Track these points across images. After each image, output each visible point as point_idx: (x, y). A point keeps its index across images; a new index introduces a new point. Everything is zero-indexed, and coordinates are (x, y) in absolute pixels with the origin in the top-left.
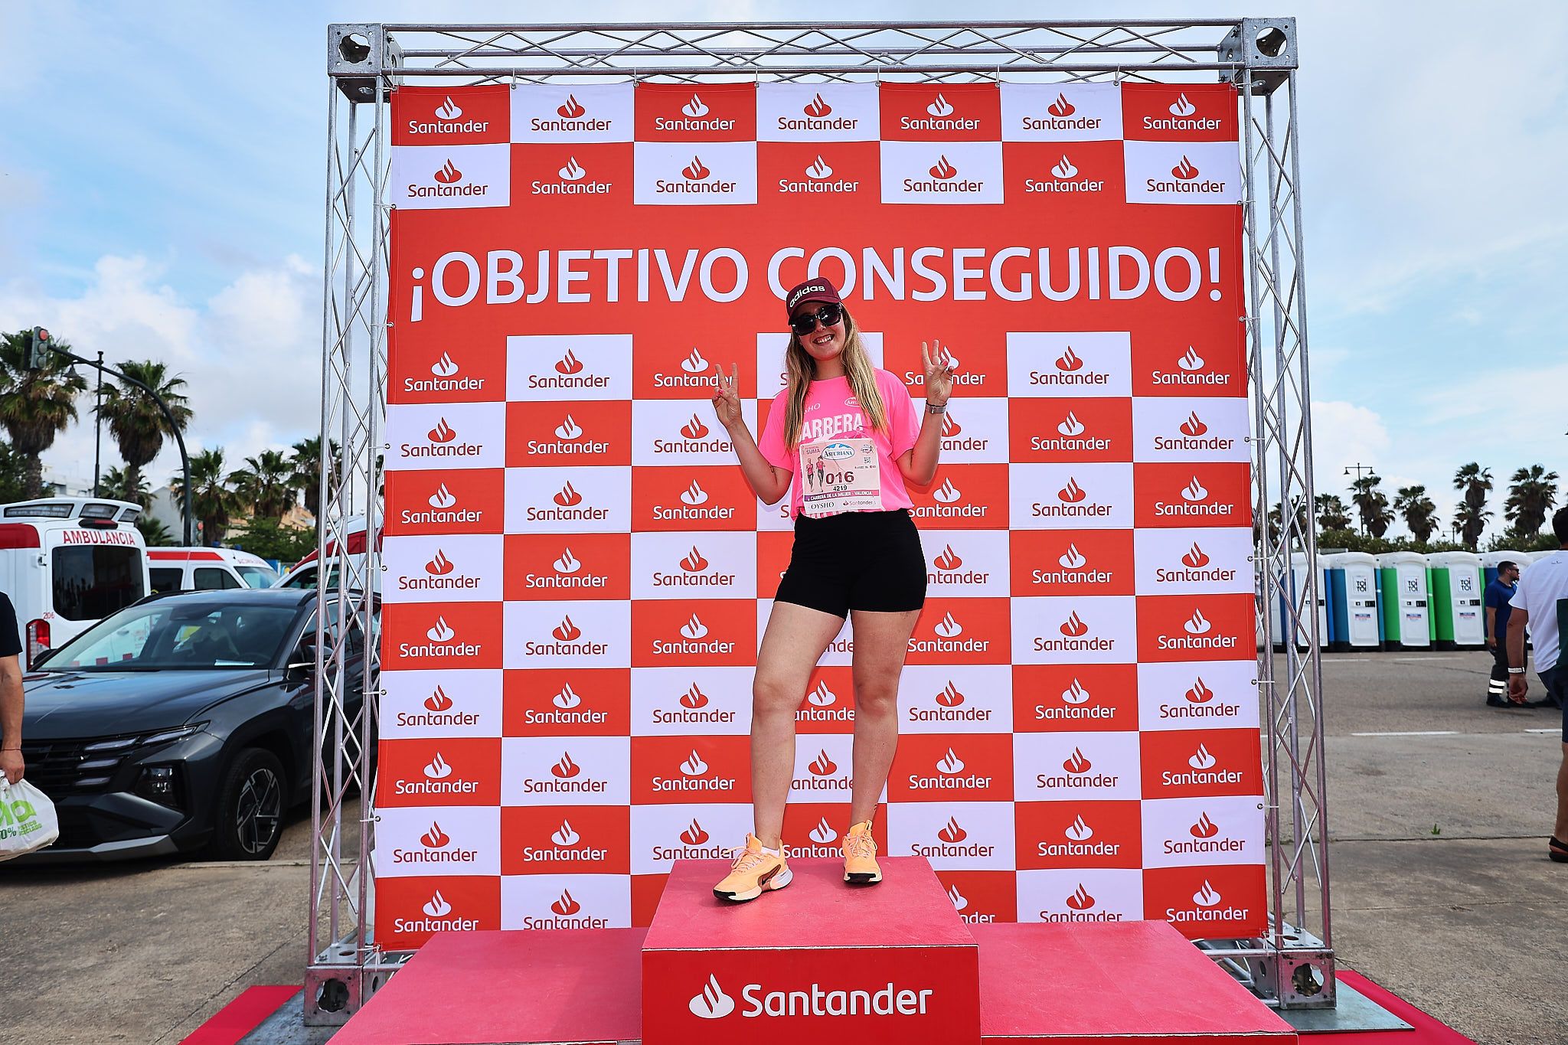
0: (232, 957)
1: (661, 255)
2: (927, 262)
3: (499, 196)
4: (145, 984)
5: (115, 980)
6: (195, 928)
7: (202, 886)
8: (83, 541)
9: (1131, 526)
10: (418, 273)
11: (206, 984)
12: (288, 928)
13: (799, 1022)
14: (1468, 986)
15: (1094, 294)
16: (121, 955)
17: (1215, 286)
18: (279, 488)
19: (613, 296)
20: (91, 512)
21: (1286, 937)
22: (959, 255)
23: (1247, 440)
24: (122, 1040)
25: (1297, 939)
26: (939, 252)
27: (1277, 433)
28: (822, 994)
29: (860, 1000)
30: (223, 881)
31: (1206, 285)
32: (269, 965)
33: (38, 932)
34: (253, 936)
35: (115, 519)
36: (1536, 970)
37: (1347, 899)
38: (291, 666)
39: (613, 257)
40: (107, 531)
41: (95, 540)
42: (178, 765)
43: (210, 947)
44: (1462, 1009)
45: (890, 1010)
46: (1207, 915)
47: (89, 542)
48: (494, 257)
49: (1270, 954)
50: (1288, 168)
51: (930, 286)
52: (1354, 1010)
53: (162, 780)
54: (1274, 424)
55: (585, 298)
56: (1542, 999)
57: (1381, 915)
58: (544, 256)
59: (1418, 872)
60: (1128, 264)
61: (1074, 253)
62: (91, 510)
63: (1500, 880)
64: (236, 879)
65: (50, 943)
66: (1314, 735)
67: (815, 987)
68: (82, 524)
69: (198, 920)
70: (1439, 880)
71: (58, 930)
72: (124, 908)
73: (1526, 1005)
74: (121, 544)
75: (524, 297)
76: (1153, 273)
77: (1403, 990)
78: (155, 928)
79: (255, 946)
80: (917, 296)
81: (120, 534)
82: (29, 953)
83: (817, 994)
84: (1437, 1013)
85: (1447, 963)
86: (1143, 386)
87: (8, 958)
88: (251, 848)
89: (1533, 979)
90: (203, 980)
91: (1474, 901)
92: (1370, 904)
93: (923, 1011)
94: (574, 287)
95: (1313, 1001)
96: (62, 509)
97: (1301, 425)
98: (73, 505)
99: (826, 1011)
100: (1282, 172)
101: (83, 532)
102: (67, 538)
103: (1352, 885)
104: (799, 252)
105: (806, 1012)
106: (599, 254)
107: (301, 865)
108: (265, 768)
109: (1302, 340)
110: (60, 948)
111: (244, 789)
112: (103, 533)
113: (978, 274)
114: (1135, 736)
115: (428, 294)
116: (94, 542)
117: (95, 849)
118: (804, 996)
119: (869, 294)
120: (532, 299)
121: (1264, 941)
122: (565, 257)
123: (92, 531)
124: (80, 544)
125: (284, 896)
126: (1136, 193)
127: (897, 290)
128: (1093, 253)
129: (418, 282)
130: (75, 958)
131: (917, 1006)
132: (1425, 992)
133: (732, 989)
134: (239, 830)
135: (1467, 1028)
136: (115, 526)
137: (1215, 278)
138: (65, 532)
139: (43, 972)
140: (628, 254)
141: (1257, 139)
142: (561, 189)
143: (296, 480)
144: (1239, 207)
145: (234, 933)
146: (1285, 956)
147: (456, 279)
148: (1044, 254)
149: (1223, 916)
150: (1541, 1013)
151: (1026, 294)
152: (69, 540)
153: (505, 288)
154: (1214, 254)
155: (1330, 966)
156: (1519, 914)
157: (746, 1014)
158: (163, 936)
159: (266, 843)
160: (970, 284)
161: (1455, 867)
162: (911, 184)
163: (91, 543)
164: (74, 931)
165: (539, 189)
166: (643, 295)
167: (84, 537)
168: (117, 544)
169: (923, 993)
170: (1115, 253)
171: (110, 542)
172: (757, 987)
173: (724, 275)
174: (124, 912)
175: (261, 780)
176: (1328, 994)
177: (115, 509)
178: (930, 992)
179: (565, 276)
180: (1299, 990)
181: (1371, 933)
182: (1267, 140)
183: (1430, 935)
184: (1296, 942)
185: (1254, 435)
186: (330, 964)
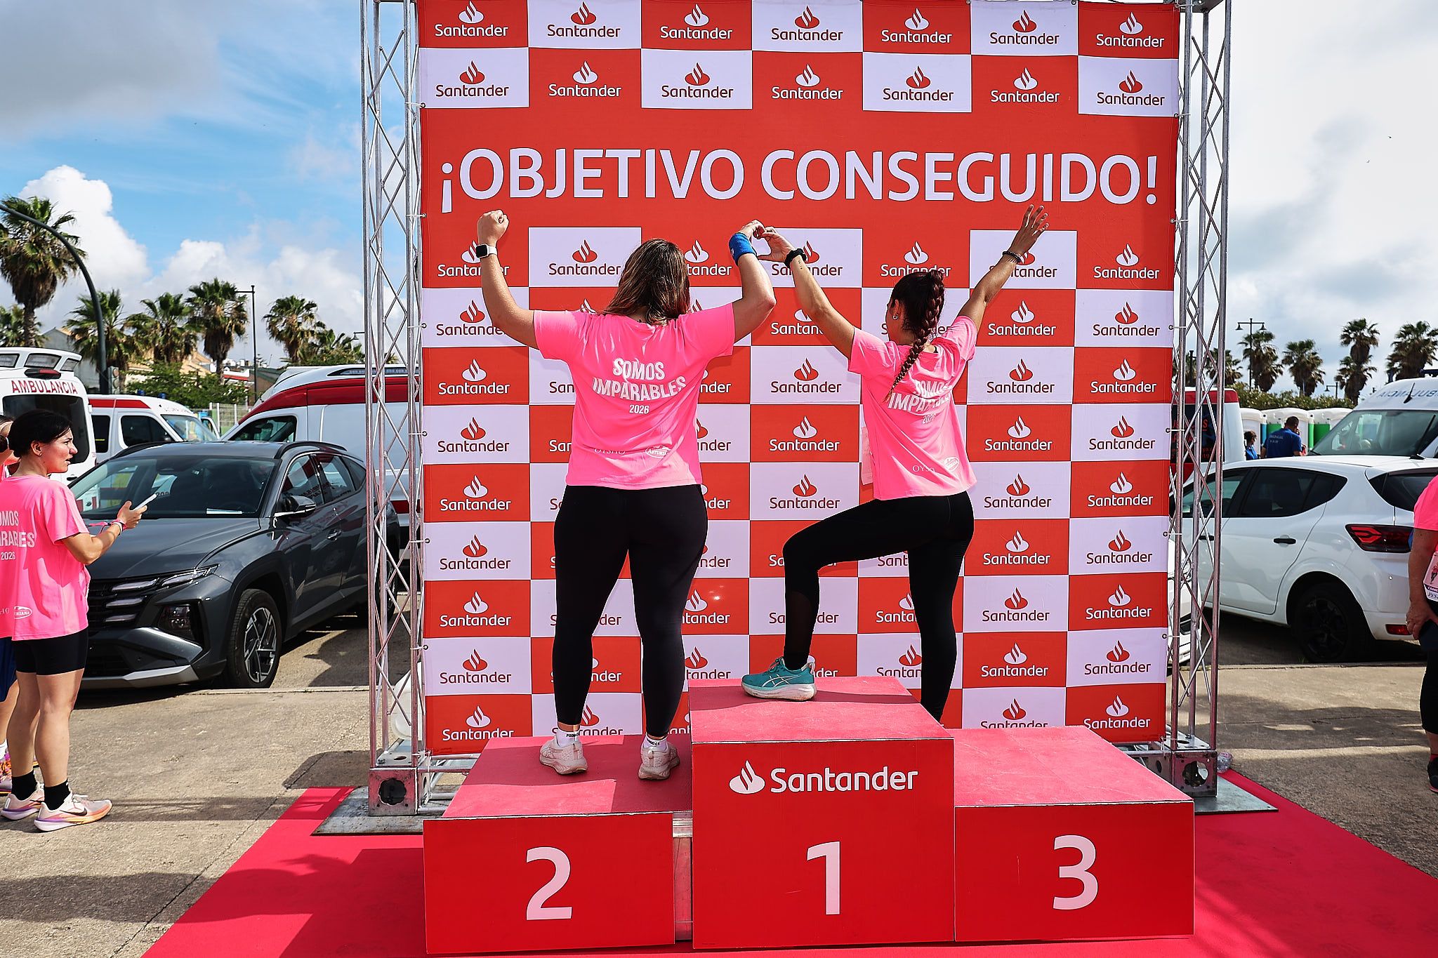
0: (282, 765)
1: (666, 155)
2: (903, 165)
3: (519, 97)
4: (216, 787)
5: (188, 782)
6: (238, 743)
7: (228, 709)
8: (30, 391)
9: (1069, 401)
10: (447, 168)
11: (269, 786)
12: (321, 742)
13: (814, 797)
14: (1322, 780)
15: (1048, 196)
16: (183, 765)
17: (1151, 191)
18: (180, 333)
19: (623, 192)
20: (35, 362)
21: (1181, 742)
22: (931, 158)
23: (1172, 328)
24: (218, 827)
25: (1188, 743)
26: (913, 156)
27: (1196, 320)
28: (833, 775)
29: (862, 780)
30: (244, 705)
31: (1144, 191)
32: (317, 772)
33: (99, 747)
34: (294, 749)
35: (57, 369)
36: (1377, 767)
37: (1227, 716)
38: (277, 515)
39: (623, 156)
40: (52, 380)
41: (41, 389)
42: (194, 603)
43: (259, 758)
44: (1316, 796)
45: (885, 787)
46: (1117, 724)
47: (35, 391)
48: (515, 154)
49: (1166, 754)
50: (1220, 83)
51: (904, 187)
52: (1230, 797)
53: (182, 616)
54: (1193, 312)
55: (598, 193)
56: (1380, 788)
57: (1254, 728)
58: (561, 154)
59: (1286, 694)
60: (1077, 169)
61: (1031, 159)
62: (34, 360)
63: (1355, 700)
64: (256, 703)
65: (114, 755)
66: (1213, 578)
67: (827, 770)
68: (28, 374)
69: (238, 737)
70: (1303, 700)
71: (116, 744)
72: (166, 727)
73: (1367, 793)
74: (65, 394)
75: (544, 192)
76: (1098, 178)
77: (1270, 783)
78: (203, 743)
79: (298, 756)
80: (893, 196)
81: (63, 383)
82: (100, 763)
83: (828, 775)
84: (1297, 799)
85: (1307, 763)
86: (1086, 280)
87: (84, 766)
88: (256, 678)
89: (1374, 774)
90: (265, 783)
91: (1332, 716)
92: (1246, 719)
93: (910, 787)
94: (589, 183)
95: (1198, 791)
96: (8, 359)
97: (1218, 314)
98: (18, 355)
99: (836, 787)
100: (1214, 87)
101: (29, 382)
102: (15, 387)
103: (1231, 704)
104: (789, 155)
105: (820, 789)
106: (610, 153)
107: (311, 692)
108: (264, 607)
109: (1223, 239)
110: (126, 758)
111: (248, 626)
112: (47, 382)
113: (947, 176)
114: (1065, 579)
115: (457, 188)
116: (41, 392)
117: (129, 677)
118: (819, 777)
119: (850, 194)
120: (551, 194)
121: (1161, 745)
122: (580, 155)
123: (38, 380)
124: (27, 393)
125: (306, 717)
126: (1088, 105)
127: (876, 191)
128: (1048, 158)
129: (447, 177)
130: (143, 767)
131: (906, 783)
132: (1287, 784)
133: (763, 772)
134: (246, 661)
135: (1319, 809)
136: (58, 376)
137: (1151, 184)
138: (12, 381)
139: (121, 777)
140: (636, 153)
141: (1194, 55)
142: (576, 91)
143: (193, 322)
144: (1176, 119)
145: (274, 746)
146: (1178, 756)
147: (482, 174)
148: (1005, 159)
149: (1129, 724)
150: (1378, 798)
151: (988, 196)
152: (17, 389)
153: (526, 183)
154: (1152, 161)
155: (1214, 763)
156: (1368, 726)
157: (774, 790)
158: (214, 749)
159: (267, 674)
160: (940, 187)
161: (1318, 690)
162: (890, 92)
163: (38, 393)
164: (131, 745)
165: (556, 92)
166: (650, 192)
167: (31, 387)
168: (61, 393)
169: (910, 774)
170: (1067, 159)
171: (54, 391)
172: (783, 770)
173: (722, 174)
174: (168, 730)
175: (261, 619)
176: (1211, 785)
177: (58, 359)
178: (916, 773)
179: (580, 173)
180: (1187, 782)
181: (1246, 741)
182: (1203, 55)
183: (1294, 742)
184: (1186, 745)
185: (1177, 324)
186: (389, 767)
